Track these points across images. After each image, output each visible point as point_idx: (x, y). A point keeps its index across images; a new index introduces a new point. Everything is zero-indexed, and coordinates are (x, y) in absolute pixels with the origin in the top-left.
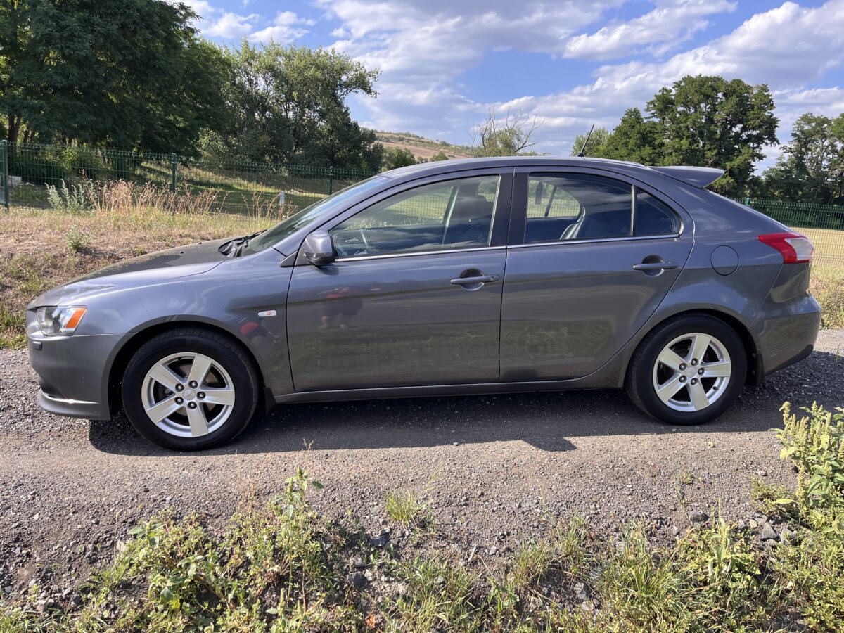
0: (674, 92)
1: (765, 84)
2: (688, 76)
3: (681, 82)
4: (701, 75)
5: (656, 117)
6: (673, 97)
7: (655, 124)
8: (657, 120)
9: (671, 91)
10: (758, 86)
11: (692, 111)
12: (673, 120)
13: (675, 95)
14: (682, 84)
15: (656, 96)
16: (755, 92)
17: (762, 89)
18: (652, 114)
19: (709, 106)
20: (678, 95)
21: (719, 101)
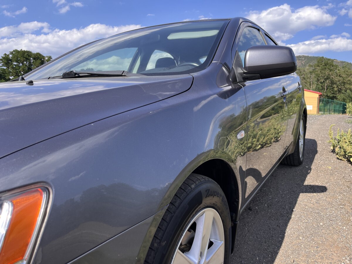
0: (11, 56)
1: (50, 56)
2: (16, 50)
3: (13, 52)
4: (22, 50)
5: (4, 66)
6: (11, 58)
7: (4, 69)
8: (5, 68)
9: (9, 55)
10: (47, 57)
11: (21, 65)
12: (13, 68)
13: (11, 57)
14: (14, 53)
15: (2, 57)
16: (46, 59)
17: (49, 57)
18: (2, 65)
19: (28, 63)
20: (13, 57)
21: (32, 61)
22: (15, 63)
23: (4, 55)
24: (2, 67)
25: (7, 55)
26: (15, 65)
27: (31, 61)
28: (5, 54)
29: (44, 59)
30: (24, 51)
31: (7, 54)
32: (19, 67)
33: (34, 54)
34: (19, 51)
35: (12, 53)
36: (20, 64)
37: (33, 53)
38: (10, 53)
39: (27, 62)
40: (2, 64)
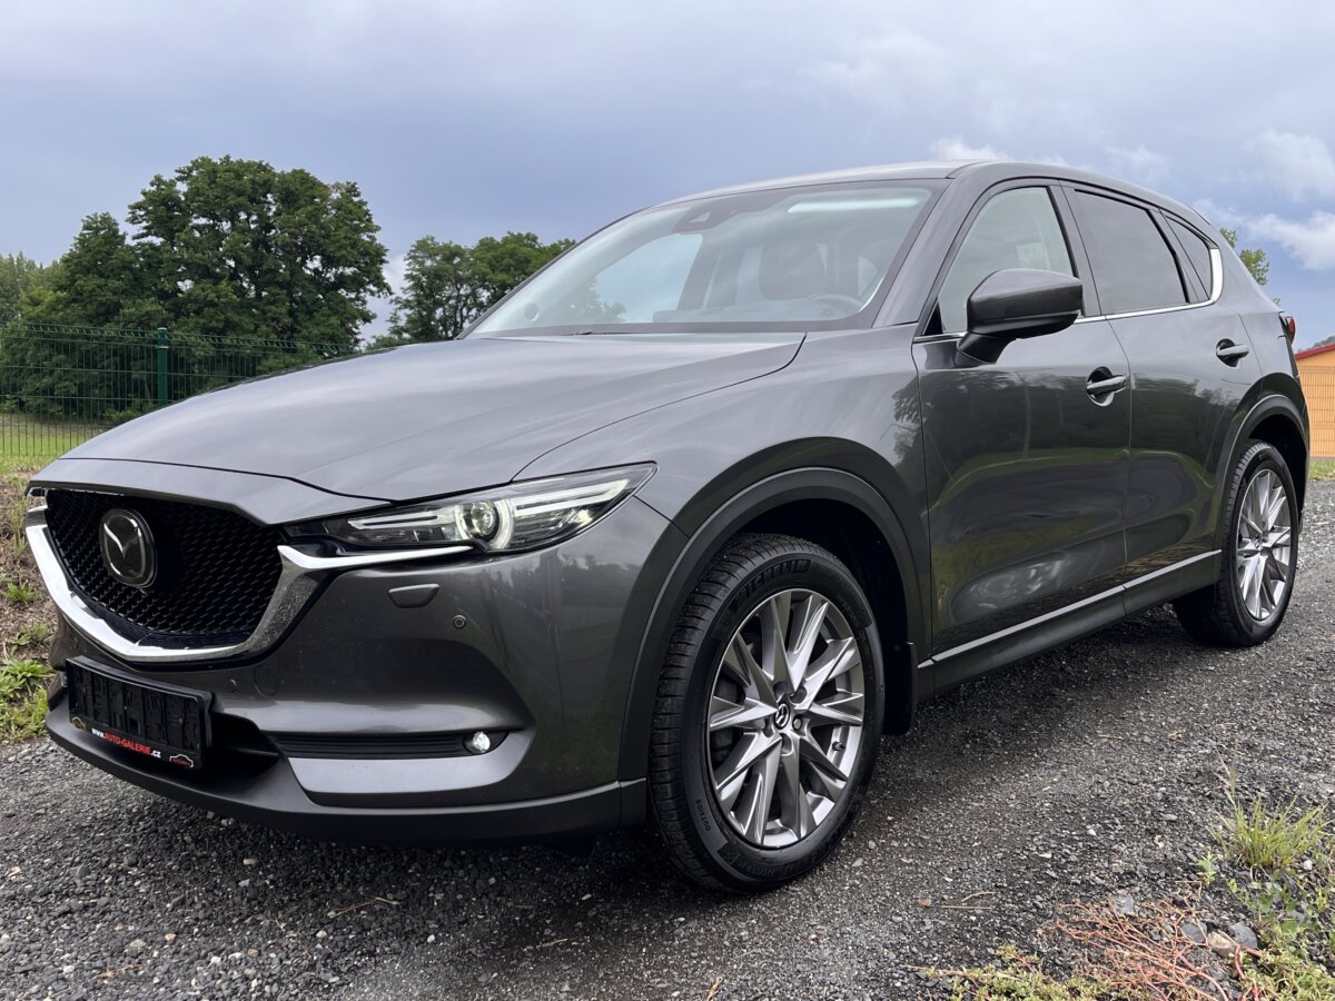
0: (182, 187)
1: (352, 181)
2: (202, 159)
3: (190, 170)
4: (228, 157)
5: (156, 235)
6: (182, 198)
8: (158, 241)
10: (337, 186)
11: (226, 226)
12: (190, 241)
18: (145, 228)
19: (254, 218)
20: (193, 194)
21: (274, 209)
22: (202, 221)
23: (152, 184)
24: (145, 240)
25: (164, 183)
26: (197, 227)
27: (269, 209)
28: (158, 181)
29: (324, 198)
30: (240, 163)
31: (166, 178)
32: (220, 236)
33: (282, 175)
34: (215, 164)
35: (189, 175)
36: (224, 223)
37: (278, 171)
38: (178, 175)
39: (249, 215)
40: (144, 224)
